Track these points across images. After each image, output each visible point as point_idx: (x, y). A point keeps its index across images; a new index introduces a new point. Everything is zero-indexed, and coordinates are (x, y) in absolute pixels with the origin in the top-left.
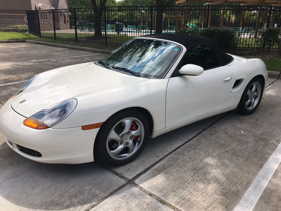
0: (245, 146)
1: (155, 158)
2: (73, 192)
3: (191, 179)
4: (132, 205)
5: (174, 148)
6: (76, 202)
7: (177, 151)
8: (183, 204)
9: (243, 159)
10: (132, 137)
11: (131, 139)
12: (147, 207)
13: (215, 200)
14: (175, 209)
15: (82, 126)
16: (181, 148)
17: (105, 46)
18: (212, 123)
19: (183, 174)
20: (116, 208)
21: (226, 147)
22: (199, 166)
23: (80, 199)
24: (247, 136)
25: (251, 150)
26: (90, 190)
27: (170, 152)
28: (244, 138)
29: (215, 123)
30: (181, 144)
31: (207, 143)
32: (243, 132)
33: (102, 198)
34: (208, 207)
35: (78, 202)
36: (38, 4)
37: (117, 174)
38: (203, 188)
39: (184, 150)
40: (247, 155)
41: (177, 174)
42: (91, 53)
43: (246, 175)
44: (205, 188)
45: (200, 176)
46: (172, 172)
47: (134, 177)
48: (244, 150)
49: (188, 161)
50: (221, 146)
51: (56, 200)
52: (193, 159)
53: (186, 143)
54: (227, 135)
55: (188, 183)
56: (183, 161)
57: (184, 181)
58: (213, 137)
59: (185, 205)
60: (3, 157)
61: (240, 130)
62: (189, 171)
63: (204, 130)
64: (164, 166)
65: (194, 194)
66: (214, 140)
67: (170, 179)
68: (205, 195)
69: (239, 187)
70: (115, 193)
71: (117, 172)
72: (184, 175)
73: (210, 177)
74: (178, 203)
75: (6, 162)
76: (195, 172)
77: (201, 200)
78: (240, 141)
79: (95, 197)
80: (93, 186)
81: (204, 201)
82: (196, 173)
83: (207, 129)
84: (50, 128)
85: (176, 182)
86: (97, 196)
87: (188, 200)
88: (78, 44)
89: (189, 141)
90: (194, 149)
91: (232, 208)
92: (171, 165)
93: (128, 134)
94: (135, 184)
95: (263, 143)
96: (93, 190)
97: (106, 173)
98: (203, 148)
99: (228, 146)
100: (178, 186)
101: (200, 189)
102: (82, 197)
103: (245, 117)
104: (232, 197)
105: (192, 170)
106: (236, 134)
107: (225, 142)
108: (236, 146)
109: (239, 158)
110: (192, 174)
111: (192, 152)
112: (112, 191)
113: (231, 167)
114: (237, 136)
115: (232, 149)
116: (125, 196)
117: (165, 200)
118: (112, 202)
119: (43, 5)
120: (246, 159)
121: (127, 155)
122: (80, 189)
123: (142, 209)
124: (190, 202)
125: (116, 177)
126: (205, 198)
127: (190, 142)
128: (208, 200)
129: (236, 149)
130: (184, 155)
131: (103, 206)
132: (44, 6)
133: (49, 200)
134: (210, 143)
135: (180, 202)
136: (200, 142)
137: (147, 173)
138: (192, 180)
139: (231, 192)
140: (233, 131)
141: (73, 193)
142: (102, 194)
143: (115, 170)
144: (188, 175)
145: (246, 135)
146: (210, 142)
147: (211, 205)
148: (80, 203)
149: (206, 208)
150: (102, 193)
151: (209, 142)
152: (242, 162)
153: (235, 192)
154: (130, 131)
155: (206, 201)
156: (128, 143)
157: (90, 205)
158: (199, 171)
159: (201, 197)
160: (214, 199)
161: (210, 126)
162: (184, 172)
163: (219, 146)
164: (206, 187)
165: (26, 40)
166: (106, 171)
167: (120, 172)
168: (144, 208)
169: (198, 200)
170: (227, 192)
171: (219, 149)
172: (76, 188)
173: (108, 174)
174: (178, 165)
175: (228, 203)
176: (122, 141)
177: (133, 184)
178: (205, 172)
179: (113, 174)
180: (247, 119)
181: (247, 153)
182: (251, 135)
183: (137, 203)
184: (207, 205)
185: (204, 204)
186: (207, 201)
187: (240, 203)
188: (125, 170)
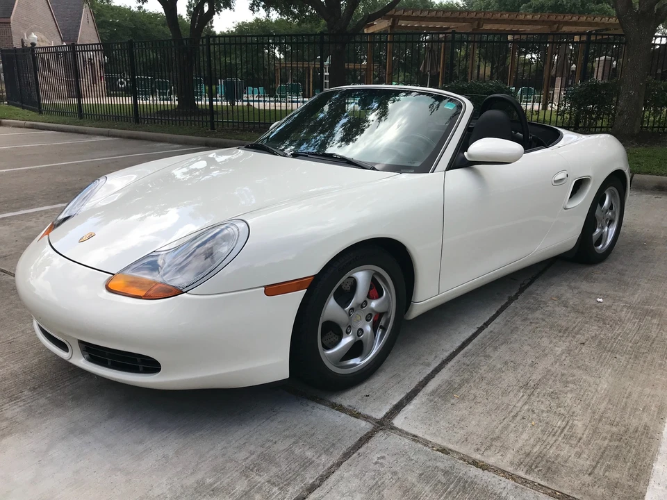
0: (618, 331)
1: (422, 367)
2: (247, 458)
3: (526, 407)
4: (410, 478)
5: (458, 344)
6: (264, 483)
7: (466, 348)
8: (531, 467)
9: (628, 356)
10: (371, 314)
11: (368, 320)
12: (448, 480)
13: (602, 451)
14: (517, 480)
15: (265, 287)
16: (475, 341)
17: (209, 130)
18: (523, 284)
19: (503, 398)
20: (371, 489)
21: (577, 334)
22: (534, 377)
23: (272, 474)
24: (614, 307)
25: (637, 337)
26: (289, 451)
27: (451, 351)
28: (608, 313)
29: (530, 284)
30: (470, 334)
31: (530, 328)
32: (601, 300)
33: (326, 468)
34: (595, 467)
35: (269, 482)
36: (28, 35)
37: (341, 409)
38: (562, 426)
39: (483, 346)
40: (631, 347)
41: (487, 399)
42: (178, 146)
43: (648, 390)
44: (568, 427)
45: (543, 400)
46: (475, 397)
47: (387, 414)
48: (619, 338)
49: (503, 369)
50: (564, 333)
51: (209, 481)
52: (512, 364)
53: (480, 330)
54: (567, 307)
55: (523, 418)
56: (491, 370)
57: (512, 414)
58: (538, 314)
59: (536, 467)
60: (28, 388)
61: (594, 296)
62: (515, 392)
63: (511, 300)
64: (449, 383)
65: (547, 441)
66: (543, 320)
67: (477, 411)
68: (575, 443)
69: (646, 419)
70: (353, 453)
71: (341, 406)
72: (506, 400)
73: (568, 401)
74: (519, 465)
75: (42, 401)
76: (528, 391)
77: (569, 454)
78: (602, 320)
79: (307, 467)
80: (292, 440)
81: (579, 455)
82: (532, 394)
83: (516, 297)
84: (184, 293)
85: (493, 416)
86: (311, 464)
87: (538, 456)
88: (139, 127)
89: (486, 324)
90: (505, 342)
91: (649, 464)
92: (467, 381)
93: (362, 307)
94: (396, 429)
95: (655, 321)
96: (297, 451)
97: (313, 408)
98: (527, 339)
99: (581, 331)
100: (502, 425)
101: (556, 428)
102: (274, 470)
103: (591, 269)
104: (638, 441)
105: (521, 387)
106: (589, 306)
107: (570, 324)
108: (597, 330)
109: (617, 356)
110: (523, 396)
111: (503, 348)
112: (344, 449)
113: (607, 375)
114: (591, 308)
115: (592, 337)
116: (383, 458)
117: (483, 460)
118: (356, 476)
119: (39, 39)
120: (632, 356)
121: (358, 363)
122: (262, 450)
123: (436, 485)
124: (547, 461)
125: (343, 415)
126: (577, 449)
127: (490, 328)
128: (586, 451)
129: (601, 336)
130: (488, 357)
131: (338, 487)
132: (42, 41)
133: (191, 481)
134: (537, 328)
135: (522, 463)
136: (514, 326)
137: (416, 401)
138: (528, 410)
139: (631, 431)
140: (577, 300)
141: (248, 461)
142: (324, 458)
143: (334, 401)
144: (515, 400)
145: (610, 307)
146: (537, 326)
147: (598, 462)
148: (274, 483)
149: (590, 470)
150: (320, 455)
151: (533, 324)
152: (627, 364)
153: (641, 429)
154: (368, 300)
155: (582, 456)
156: (361, 330)
157: (302, 487)
158: (538, 390)
159: (567, 447)
160: (600, 449)
161: (521, 291)
162: (503, 393)
163: (560, 332)
164: (570, 424)
165: (3, 120)
166: (312, 404)
167: (348, 404)
168: (439, 481)
169: (564, 453)
170: (622, 430)
171: (563, 339)
172: (252, 448)
173: (321, 412)
174: (482, 379)
175: (635, 455)
176: (350, 326)
177: (392, 429)
178: (551, 390)
179: (334, 411)
180: (597, 271)
181: (630, 344)
182: (622, 305)
183: (418, 472)
184: (588, 463)
185: (581, 462)
186: (584, 456)
187: (661, 452)
188: (360, 398)
